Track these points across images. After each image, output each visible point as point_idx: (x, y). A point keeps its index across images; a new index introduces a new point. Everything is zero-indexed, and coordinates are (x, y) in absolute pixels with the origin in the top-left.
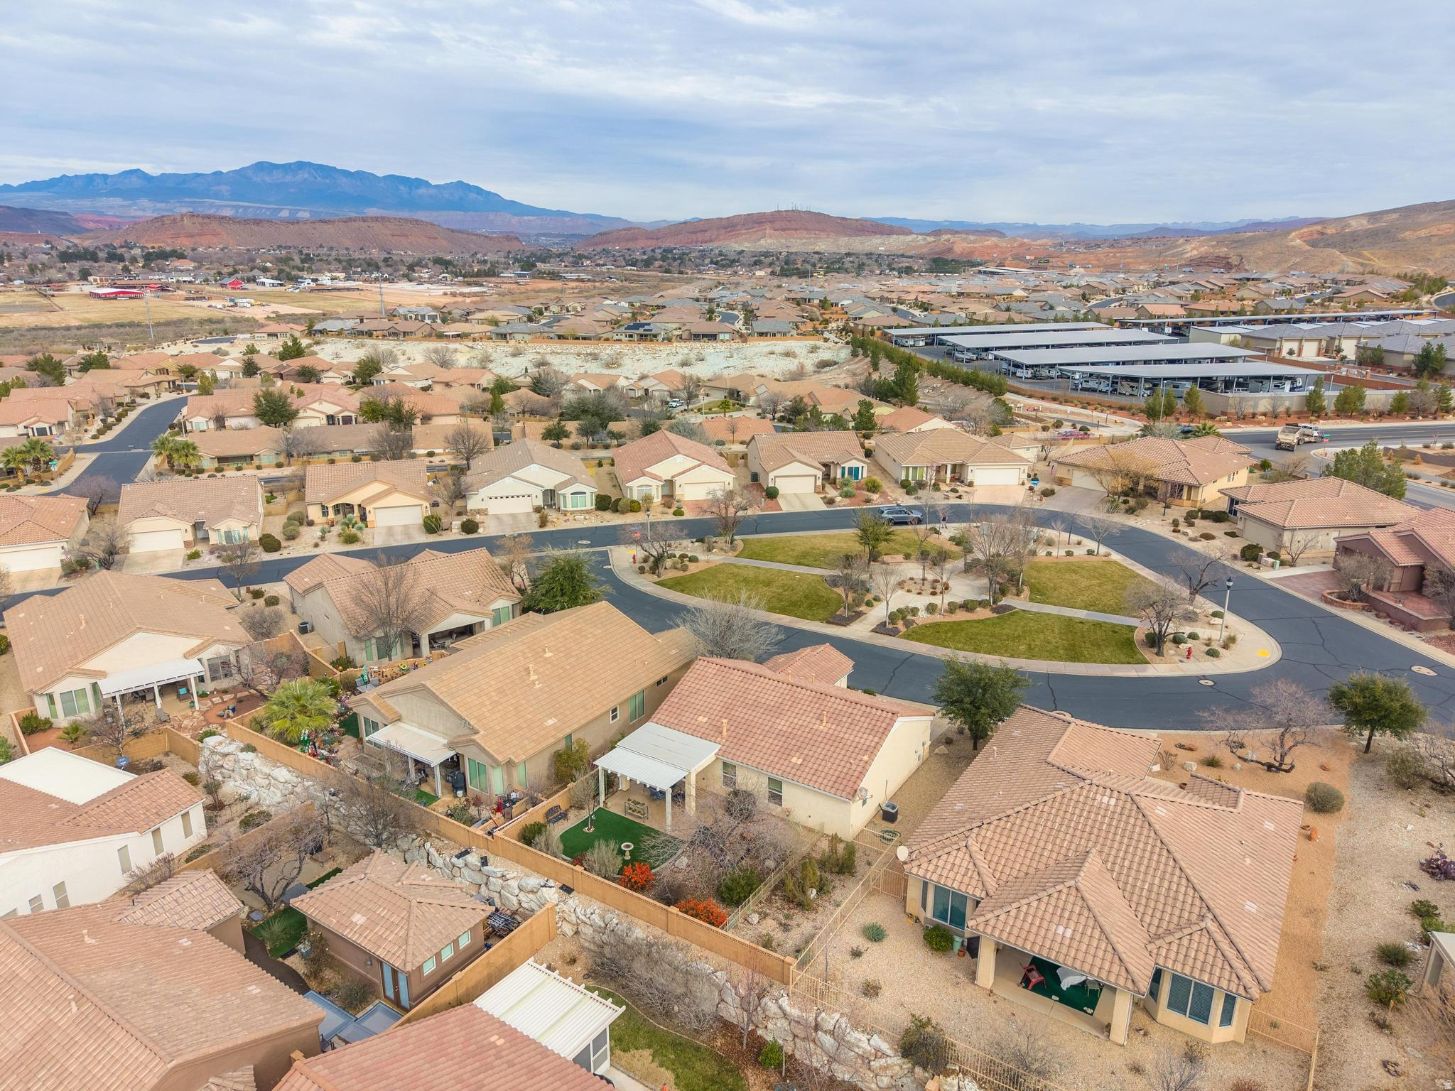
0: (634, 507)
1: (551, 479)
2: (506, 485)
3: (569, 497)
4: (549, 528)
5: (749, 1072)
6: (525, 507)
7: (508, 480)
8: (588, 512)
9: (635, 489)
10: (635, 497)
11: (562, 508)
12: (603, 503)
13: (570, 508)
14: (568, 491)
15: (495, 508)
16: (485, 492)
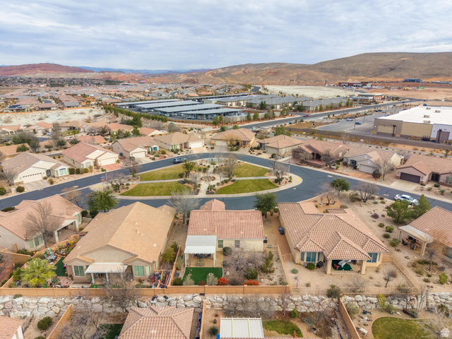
0: (86, 171)
1: (49, 165)
2: (30, 170)
3: (59, 171)
4: (55, 184)
5: (292, 321)
6: (39, 178)
7: (31, 169)
8: (67, 176)
9: (85, 164)
10: (85, 167)
11: (56, 176)
12: (72, 172)
13: (59, 175)
14: (58, 169)
15: (26, 181)
16: (21, 175)
